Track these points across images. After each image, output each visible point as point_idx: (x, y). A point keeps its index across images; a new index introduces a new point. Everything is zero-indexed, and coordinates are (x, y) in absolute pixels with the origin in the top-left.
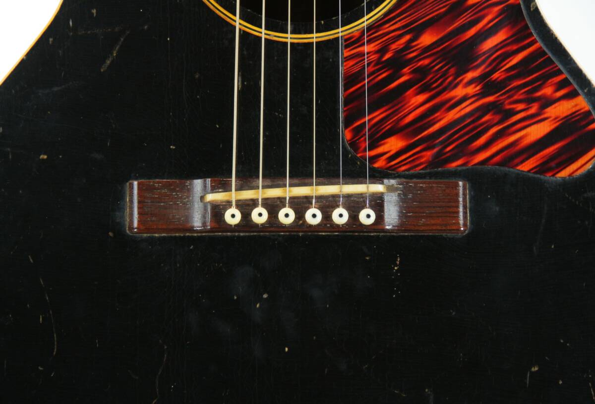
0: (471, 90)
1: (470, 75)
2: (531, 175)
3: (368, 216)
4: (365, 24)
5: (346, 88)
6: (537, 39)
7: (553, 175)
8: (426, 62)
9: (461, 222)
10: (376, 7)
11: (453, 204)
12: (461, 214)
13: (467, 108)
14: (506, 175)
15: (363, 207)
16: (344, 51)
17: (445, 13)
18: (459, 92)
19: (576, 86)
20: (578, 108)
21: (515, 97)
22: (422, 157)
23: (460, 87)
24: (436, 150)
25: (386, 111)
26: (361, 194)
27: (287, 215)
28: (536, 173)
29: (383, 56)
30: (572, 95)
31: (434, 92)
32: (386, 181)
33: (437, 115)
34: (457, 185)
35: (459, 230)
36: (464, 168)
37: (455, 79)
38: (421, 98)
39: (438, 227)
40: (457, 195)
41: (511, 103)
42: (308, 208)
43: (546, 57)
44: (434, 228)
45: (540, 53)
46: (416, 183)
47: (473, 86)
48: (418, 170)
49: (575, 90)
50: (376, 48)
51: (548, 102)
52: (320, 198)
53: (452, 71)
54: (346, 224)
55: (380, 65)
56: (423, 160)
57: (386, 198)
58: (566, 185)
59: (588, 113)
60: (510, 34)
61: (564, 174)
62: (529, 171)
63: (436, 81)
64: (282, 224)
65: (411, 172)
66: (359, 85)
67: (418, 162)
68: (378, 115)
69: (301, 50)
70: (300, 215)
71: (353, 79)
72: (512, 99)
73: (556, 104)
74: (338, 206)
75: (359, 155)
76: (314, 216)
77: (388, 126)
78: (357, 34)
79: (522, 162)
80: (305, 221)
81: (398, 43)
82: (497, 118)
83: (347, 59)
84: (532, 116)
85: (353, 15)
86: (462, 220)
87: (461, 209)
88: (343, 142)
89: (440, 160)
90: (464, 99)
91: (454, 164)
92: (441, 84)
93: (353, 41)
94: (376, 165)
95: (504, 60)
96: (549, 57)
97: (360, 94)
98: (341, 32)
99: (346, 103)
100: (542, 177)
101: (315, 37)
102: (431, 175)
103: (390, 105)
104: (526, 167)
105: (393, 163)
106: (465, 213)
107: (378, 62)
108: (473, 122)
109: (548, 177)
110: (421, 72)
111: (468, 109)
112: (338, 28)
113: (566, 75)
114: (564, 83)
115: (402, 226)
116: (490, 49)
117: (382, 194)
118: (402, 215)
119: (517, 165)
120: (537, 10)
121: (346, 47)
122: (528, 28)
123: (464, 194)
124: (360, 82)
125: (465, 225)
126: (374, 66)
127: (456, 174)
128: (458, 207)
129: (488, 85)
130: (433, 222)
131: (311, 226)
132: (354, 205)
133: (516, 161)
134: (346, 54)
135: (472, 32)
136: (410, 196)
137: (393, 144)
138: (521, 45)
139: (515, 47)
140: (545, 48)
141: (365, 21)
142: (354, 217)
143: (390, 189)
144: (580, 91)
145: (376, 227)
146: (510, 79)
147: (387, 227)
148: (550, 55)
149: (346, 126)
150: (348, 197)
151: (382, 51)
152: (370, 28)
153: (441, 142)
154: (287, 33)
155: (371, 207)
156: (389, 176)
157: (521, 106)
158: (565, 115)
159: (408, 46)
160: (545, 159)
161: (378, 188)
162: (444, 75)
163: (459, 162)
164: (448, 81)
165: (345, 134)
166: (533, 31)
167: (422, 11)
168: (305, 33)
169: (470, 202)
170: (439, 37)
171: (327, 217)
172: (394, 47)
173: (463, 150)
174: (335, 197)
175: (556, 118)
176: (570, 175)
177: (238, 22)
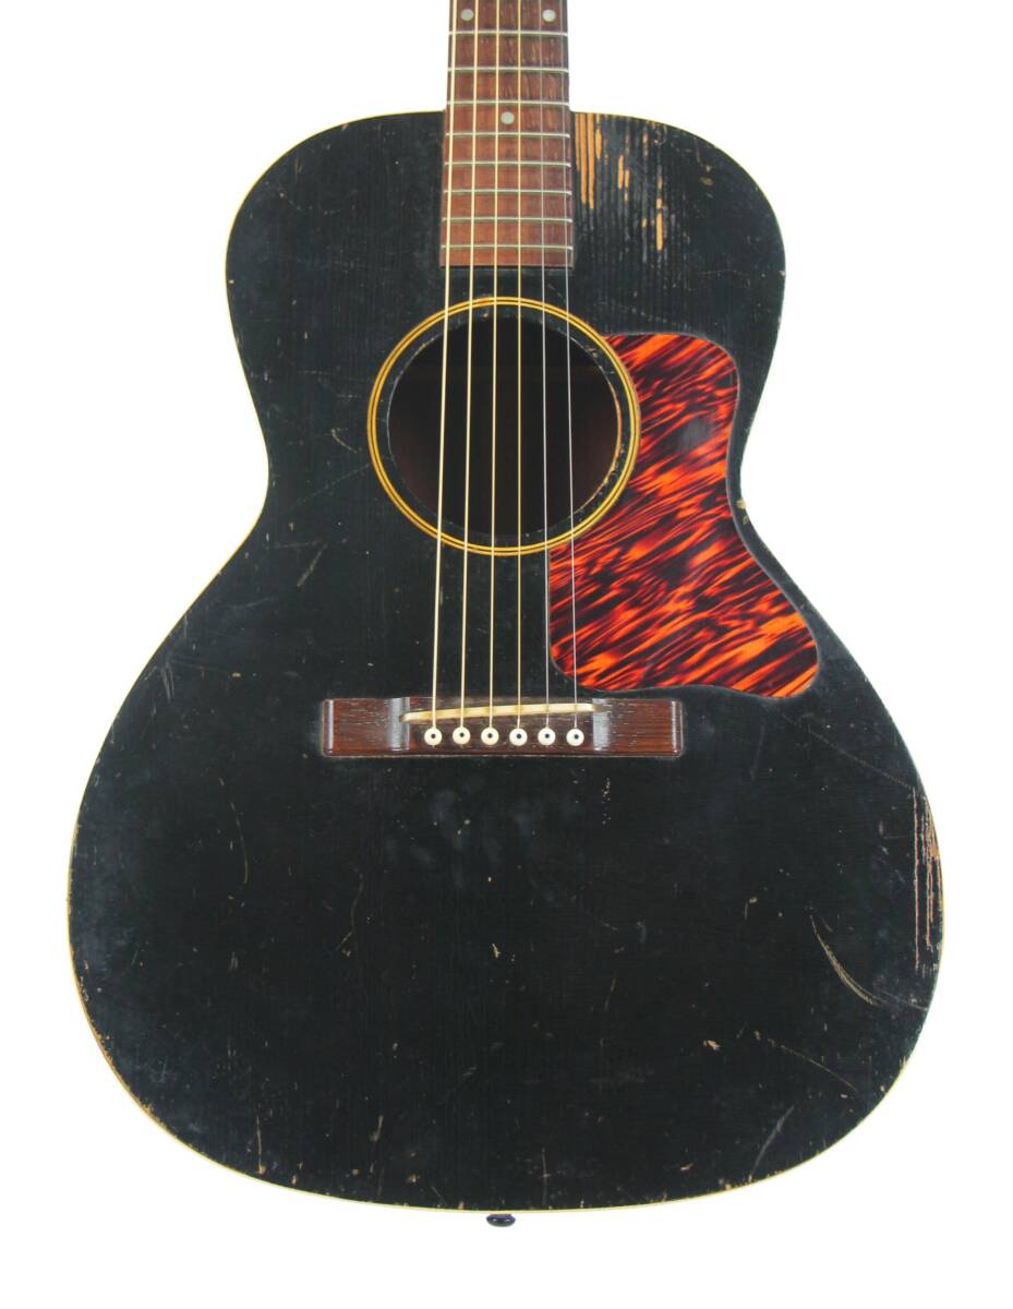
0: (683, 605)
1: (682, 590)
2: (747, 694)
3: (576, 737)
4: (572, 537)
5: (553, 603)
6: (751, 554)
7: (770, 695)
8: (636, 576)
9: (675, 744)
10: (584, 519)
11: (664, 725)
12: (674, 735)
13: (679, 624)
14: (720, 695)
15: (571, 727)
16: (551, 564)
17: (655, 527)
18: (670, 608)
19: (791, 602)
20: (794, 625)
21: (729, 614)
22: (633, 675)
23: (672, 602)
24: (647, 668)
25: (597, 625)
26: (569, 713)
27: (490, 736)
28: (751, 692)
29: (589, 571)
30: (788, 611)
31: (643, 608)
32: (594, 700)
33: (647, 632)
34: (670, 705)
35: (672, 752)
36: (677, 687)
37: (666, 594)
38: (631, 614)
39: (651, 750)
40: (670, 715)
41: (725, 620)
42: (513, 728)
43: (758, 573)
44: (647, 750)
45: (754, 568)
46: (626, 702)
47: (685, 601)
48: (629, 689)
49: (791, 606)
50: (585, 562)
51: (763, 619)
52: (525, 718)
53: (664, 585)
54: (553, 745)
55: (587, 579)
56: (633, 679)
57: (595, 718)
58: (781, 704)
59: (805, 630)
60: (723, 548)
61: (781, 693)
62: (745, 690)
63: (648, 595)
64: (485, 745)
65: (622, 691)
66: (567, 600)
67: (628, 681)
68: (587, 631)
69: (506, 564)
70: (504, 736)
71: (559, 593)
72: (725, 616)
73: (771, 622)
74: (544, 727)
75: (566, 673)
76: (519, 736)
77: (596, 643)
78: (564, 547)
79: (738, 681)
80: (509, 742)
81: (607, 556)
82: (711, 634)
83: (553, 573)
84: (747, 633)
85: (559, 526)
86: (676, 742)
87: (674, 730)
88: (549, 659)
89: (652, 678)
90: (676, 615)
91: (667, 683)
92: (652, 599)
93: (560, 555)
94: (584, 684)
95: (719, 573)
96: (763, 573)
97: (567, 610)
98: (546, 545)
99: (552, 619)
100: (758, 696)
101: (520, 551)
102: (641, 694)
103: (596, 623)
104: (742, 686)
105: (602, 681)
106: (678, 734)
107: (585, 576)
108: (685, 639)
109: (764, 697)
110: (631, 587)
111: (681, 625)
112: (544, 541)
113: (781, 591)
114: (779, 600)
115: (612, 748)
116: (703, 564)
117: (591, 713)
118: (612, 736)
119: (732, 685)
120: (749, 524)
121: (553, 560)
122: (741, 543)
123: (678, 714)
124: (567, 597)
125: (678, 747)
126: (583, 580)
127: (668, 694)
128: (670, 728)
129: (701, 602)
130: (645, 743)
131: (515, 747)
132: (561, 725)
133: (732, 679)
134: (552, 569)
135: (684, 545)
136: (620, 716)
137: (602, 662)
138: (734, 559)
139: (728, 562)
140: (759, 564)
141: (572, 534)
142: (561, 738)
143: (600, 708)
144: (796, 608)
145: (587, 749)
146: (724, 594)
147: (597, 749)
148: (764, 570)
149: (553, 641)
150: (555, 716)
151: (590, 564)
152: (577, 541)
153: (653, 660)
154: (490, 545)
155: (579, 728)
156: (597, 695)
157: (735, 623)
158: (781, 631)
159: (617, 560)
160: (762, 678)
161: (586, 707)
162: (656, 590)
163: (672, 681)
164: (660, 595)
165: (550, 651)
166: (746, 545)
167: (631, 525)
168: (510, 546)
169: (684, 723)
170: (650, 550)
171: (533, 737)
172: (601, 560)
173: (676, 668)
174: (541, 716)
175: (772, 635)
176: (788, 695)
177: (439, 535)
